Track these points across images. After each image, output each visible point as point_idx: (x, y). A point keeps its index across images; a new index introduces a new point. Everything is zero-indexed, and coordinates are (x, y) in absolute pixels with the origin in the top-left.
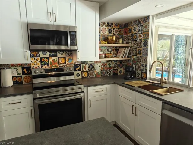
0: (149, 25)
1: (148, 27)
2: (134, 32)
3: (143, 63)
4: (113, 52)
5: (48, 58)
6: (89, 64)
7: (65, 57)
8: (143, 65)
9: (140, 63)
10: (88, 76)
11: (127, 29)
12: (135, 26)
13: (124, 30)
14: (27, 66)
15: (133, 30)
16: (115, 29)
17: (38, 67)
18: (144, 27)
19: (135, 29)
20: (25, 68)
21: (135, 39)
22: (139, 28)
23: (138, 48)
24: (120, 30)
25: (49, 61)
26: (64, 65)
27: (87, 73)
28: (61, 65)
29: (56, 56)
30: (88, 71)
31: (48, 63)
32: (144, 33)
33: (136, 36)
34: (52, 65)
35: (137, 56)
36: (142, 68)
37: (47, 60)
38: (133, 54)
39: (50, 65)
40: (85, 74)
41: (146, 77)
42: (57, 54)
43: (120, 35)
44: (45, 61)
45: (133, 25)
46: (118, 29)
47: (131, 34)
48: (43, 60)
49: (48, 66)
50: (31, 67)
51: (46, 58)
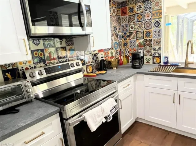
0: (161, 2)
1: (161, 5)
2: (138, 11)
3: (154, 47)
4: (113, 37)
5: (42, 50)
6: (93, 54)
7: (65, 47)
8: (154, 49)
9: (149, 47)
10: (92, 71)
11: (126, 8)
12: (139, 4)
13: (120, 9)
14: (12, 68)
15: (136, 9)
16: (113, 8)
17: (30, 67)
18: (154, 5)
19: (139, 8)
20: (8, 71)
21: (140, 19)
22: (146, 6)
23: (146, 30)
24: (117, 9)
25: (44, 56)
26: (66, 59)
27: (92, 66)
28: (62, 60)
29: (54, 46)
30: (92, 63)
31: (43, 58)
32: (154, 12)
33: (141, 15)
34: (50, 62)
35: (144, 39)
36: (153, 52)
37: (42, 53)
38: (138, 38)
39: (46, 62)
40: (90, 69)
41: (160, 61)
42: (54, 43)
43: (118, 15)
44: (39, 55)
45: (136, 3)
46: (116, 8)
47: (132, 14)
48: (36, 54)
49: (44, 63)
50: (17, 69)
51: (40, 51)
